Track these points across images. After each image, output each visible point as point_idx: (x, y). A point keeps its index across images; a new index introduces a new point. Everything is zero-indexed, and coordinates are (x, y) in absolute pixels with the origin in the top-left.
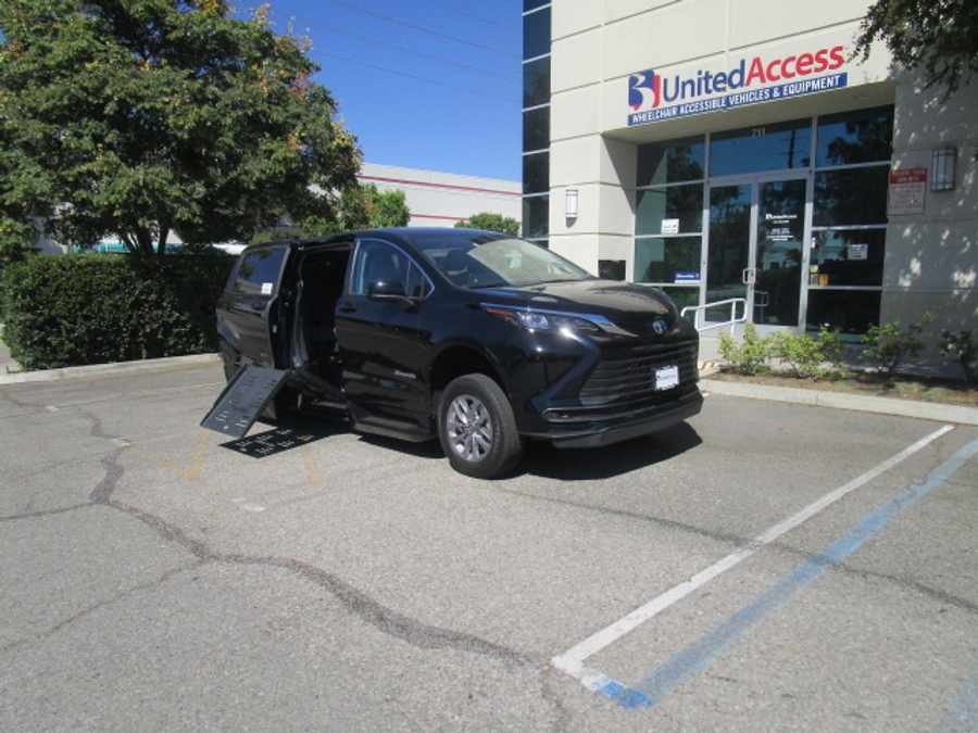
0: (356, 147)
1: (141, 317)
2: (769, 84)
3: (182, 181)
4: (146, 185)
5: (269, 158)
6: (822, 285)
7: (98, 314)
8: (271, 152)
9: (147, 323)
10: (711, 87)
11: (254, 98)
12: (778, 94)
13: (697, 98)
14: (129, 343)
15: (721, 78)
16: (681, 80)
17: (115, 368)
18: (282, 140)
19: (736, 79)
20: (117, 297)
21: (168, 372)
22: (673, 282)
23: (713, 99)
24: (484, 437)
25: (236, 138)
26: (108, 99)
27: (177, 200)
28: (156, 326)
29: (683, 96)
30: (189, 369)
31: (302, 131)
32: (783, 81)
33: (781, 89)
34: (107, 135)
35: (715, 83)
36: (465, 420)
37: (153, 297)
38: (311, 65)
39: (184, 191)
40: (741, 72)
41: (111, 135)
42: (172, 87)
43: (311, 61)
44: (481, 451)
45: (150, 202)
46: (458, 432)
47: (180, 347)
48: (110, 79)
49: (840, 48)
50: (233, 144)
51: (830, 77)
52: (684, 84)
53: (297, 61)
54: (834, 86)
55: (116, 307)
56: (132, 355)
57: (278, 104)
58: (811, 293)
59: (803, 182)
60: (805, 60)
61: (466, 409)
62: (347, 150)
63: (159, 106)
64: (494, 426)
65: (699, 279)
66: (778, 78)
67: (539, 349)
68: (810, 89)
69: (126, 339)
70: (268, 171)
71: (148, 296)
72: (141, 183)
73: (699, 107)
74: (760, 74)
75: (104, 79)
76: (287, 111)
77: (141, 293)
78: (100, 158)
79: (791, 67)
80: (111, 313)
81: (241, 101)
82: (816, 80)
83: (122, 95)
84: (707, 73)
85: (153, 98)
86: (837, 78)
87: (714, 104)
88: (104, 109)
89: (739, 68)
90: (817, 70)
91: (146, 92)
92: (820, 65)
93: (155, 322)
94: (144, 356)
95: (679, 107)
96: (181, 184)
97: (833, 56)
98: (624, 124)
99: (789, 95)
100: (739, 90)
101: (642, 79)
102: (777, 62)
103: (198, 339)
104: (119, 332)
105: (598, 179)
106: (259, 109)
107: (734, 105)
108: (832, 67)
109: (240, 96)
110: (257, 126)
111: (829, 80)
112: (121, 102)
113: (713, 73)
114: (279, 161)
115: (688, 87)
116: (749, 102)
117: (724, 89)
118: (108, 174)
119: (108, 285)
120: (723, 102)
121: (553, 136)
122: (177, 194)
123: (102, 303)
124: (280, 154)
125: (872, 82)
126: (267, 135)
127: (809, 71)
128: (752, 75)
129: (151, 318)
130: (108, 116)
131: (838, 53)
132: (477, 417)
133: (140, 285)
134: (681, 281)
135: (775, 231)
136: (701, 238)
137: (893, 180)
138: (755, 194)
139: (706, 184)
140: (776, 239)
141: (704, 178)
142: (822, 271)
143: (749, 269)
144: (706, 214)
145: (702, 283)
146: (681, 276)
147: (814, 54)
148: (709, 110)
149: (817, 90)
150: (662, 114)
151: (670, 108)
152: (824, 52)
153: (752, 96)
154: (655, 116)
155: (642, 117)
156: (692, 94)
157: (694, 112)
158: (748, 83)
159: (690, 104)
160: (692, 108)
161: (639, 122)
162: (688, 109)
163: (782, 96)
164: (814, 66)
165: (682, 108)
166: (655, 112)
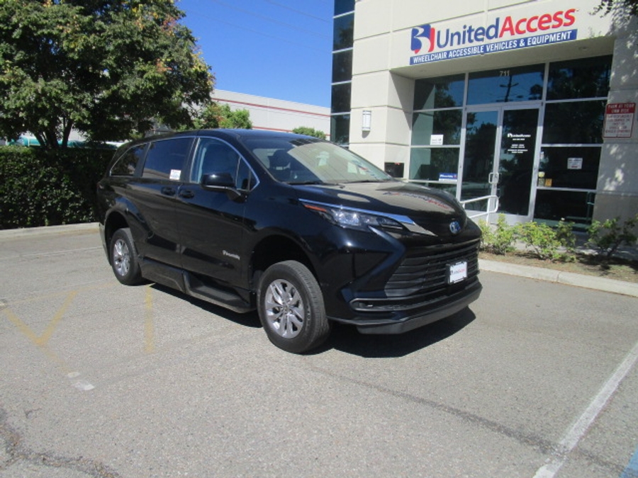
0: (209, 73)
1: (44, 194)
2: (517, 36)
3: (74, 91)
4: (44, 93)
5: (142, 77)
6: (548, 186)
7: (9, 192)
8: (144, 72)
9: (49, 199)
11: (131, 31)
12: (523, 45)
13: (462, 46)
14: (34, 214)
15: (481, 31)
16: (450, 32)
17: (24, 232)
18: (152, 64)
19: (492, 32)
20: (25, 179)
21: (64, 236)
22: (437, 180)
23: (474, 47)
24: (297, 316)
25: (116, 61)
26: (16, 26)
27: (70, 105)
28: (55, 202)
29: (452, 45)
30: (81, 234)
31: (168, 57)
32: (528, 34)
33: (526, 40)
34: (15, 55)
35: (476, 35)
36: (280, 301)
37: (53, 179)
38: (179, 12)
39: (75, 99)
40: (496, 27)
41: (19, 55)
42: (66, 19)
43: (179, 10)
44: (295, 328)
45: (48, 107)
46: (275, 311)
47: (75, 217)
48: (17, 11)
49: (573, 11)
50: (115, 66)
51: (564, 32)
52: (452, 35)
53: (168, 8)
54: (567, 39)
55: (24, 186)
56: (37, 223)
57: (151, 37)
58: (539, 192)
59: (536, 111)
60: (546, 19)
61: (281, 292)
62: (202, 75)
63: (55, 32)
64: (305, 307)
65: (456, 178)
66: (524, 32)
67: (349, 244)
68: (548, 41)
69: (32, 211)
70: (141, 87)
71: (49, 179)
72: (40, 91)
73: (463, 52)
74: (511, 29)
75: (12, 10)
76: (156, 43)
77: (44, 177)
78: (8, 72)
79: (534, 24)
80: (20, 191)
81: (121, 33)
82: (553, 34)
83: (26, 23)
84: (470, 27)
85: (51, 27)
86: (569, 33)
88: (12, 34)
89: (494, 23)
90: (554, 27)
91: (45, 22)
92: (557, 23)
93: (56, 198)
94: (47, 223)
95: (448, 52)
96: (74, 94)
97: (567, 16)
98: (407, 64)
99: (532, 45)
100: (494, 40)
101: (421, 31)
102: (524, 20)
103: (89, 212)
104: (26, 206)
105: (387, 104)
106: (135, 39)
107: (490, 51)
108: (566, 25)
109: (120, 28)
110: (133, 52)
111: (563, 34)
112: (25, 28)
113: (475, 27)
114: (149, 80)
115: (456, 38)
116: (501, 50)
117: (482, 40)
118: (14, 84)
119: (17, 170)
120: (482, 49)
121: (354, 71)
122: (70, 101)
123: (13, 183)
124: (150, 74)
125: (597, 36)
126: (141, 60)
127: (548, 28)
128: (504, 29)
129: (51, 195)
130: (15, 39)
131: (571, 14)
132: (291, 299)
133: (43, 171)
134: (443, 180)
135: (514, 146)
136: (459, 149)
137: (609, 111)
138: (500, 118)
139: (464, 110)
140: (514, 152)
141: (462, 105)
142: (547, 177)
143: (494, 173)
144: (464, 132)
145: (459, 182)
146: (443, 176)
147: (552, 15)
148: (471, 55)
149: (553, 42)
150: (435, 57)
151: (442, 53)
152: (560, 13)
153: (504, 46)
154: (430, 58)
155: (421, 59)
156: (459, 43)
157: (460, 56)
158: (501, 36)
159: (457, 50)
160: (459, 53)
161: (418, 63)
162: (455, 54)
163: (526, 45)
164: (552, 23)
165: (450, 53)
166: (430, 55)
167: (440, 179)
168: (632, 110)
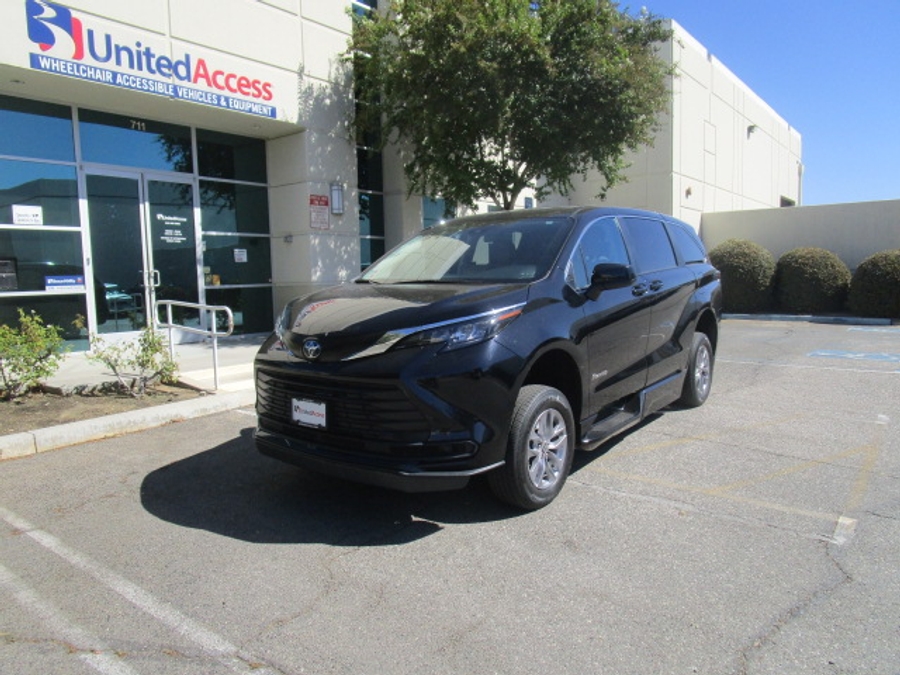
2: (214, 90)
6: (217, 285)
10: (154, 67)
12: (225, 104)
13: (137, 72)
15: (165, 62)
16: (113, 43)
22: (43, 289)
23: (160, 84)
29: (119, 63)
32: (226, 93)
33: (227, 99)
35: (159, 65)
40: (187, 66)
51: (265, 106)
52: (118, 49)
54: (268, 115)
58: (207, 292)
59: (189, 187)
65: (83, 283)
66: (223, 88)
68: (250, 111)
73: (142, 84)
74: (206, 76)
79: (233, 83)
82: (254, 104)
84: (148, 49)
86: (269, 109)
87: (160, 88)
89: (183, 59)
90: (254, 96)
92: (256, 93)
97: (264, 89)
98: (26, 64)
99: (235, 109)
100: (187, 84)
101: (50, 12)
107: (182, 97)
111: (264, 108)
113: (156, 53)
116: (198, 101)
120: (171, 90)
125: (290, 121)
127: (247, 94)
128: (198, 75)
131: (268, 88)
134: (55, 288)
135: (168, 232)
136: (79, 234)
137: (312, 202)
138: (143, 190)
139: (78, 169)
140: (169, 240)
141: (75, 161)
142: (213, 272)
143: (146, 271)
144: (84, 205)
145: (88, 289)
146: (55, 281)
148: (154, 92)
149: (255, 113)
150: (89, 72)
151: (101, 70)
152: (258, 82)
153: (201, 96)
154: (78, 71)
155: (57, 65)
156: (131, 66)
157: (136, 88)
158: (195, 81)
159: (130, 76)
160: (134, 82)
161: (51, 70)
162: (127, 81)
163: (228, 107)
164: (252, 90)
165: (119, 76)
166: (78, 66)
167: (47, 288)
168: (326, 204)
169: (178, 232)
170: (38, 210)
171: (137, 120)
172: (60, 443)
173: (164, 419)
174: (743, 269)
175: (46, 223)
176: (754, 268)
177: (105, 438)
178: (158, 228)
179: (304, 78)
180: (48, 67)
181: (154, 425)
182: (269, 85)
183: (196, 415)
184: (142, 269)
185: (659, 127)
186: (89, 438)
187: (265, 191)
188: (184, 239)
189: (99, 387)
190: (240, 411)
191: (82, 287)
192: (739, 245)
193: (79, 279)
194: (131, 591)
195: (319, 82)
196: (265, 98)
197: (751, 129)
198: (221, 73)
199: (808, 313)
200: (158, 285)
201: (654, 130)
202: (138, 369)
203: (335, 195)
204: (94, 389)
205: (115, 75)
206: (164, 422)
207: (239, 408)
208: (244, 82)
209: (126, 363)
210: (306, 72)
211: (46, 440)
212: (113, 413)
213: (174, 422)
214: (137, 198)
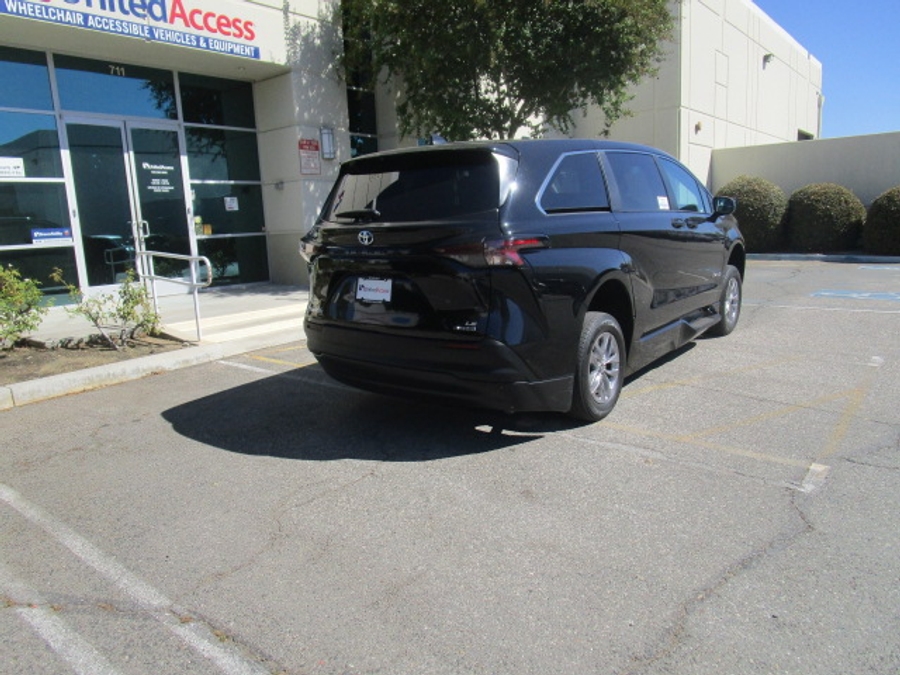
2: (193, 30)
6: (207, 234)
10: (127, 6)
12: (205, 45)
13: (109, 14)
19: (157, 10)
22: (31, 242)
33: (206, 40)
35: (133, 5)
40: (164, 5)
51: (247, 46)
54: (251, 56)
58: (200, 242)
59: (174, 134)
65: (71, 235)
66: (202, 28)
68: (232, 51)
73: (115, 26)
74: (183, 15)
79: (212, 22)
82: (235, 44)
86: (252, 49)
87: (135, 30)
90: (235, 35)
92: (237, 32)
97: (246, 28)
99: (215, 50)
100: (163, 24)
107: (159, 39)
111: (246, 49)
117: (144, 16)
120: (146, 31)
125: (276, 62)
127: (228, 34)
128: (174, 15)
131: (249, 27)
134: (42, 241)
135: (155, 181)
136: (62, 186)
137: (301, 146)
138: (127, 139)
139: (58, 117)
140: (157, 190)
141: (53, 108)
142: (205, 222)
143: (134, 222)
144: (66, 155)
145: (76, 242)
146: (41, 234)
147: (231, 19)
148: (129, 34)
149: (237, 54)
150: (59, 15)
151: (71, 12)
152: (239, 21)
153: (179, 38)
154: (47, 14)
155: (24, 8)
156: (103, 7)
157: (109, 30)
158: (172, 21)
159: (102, 18)
160: (106, 24)
161: (18, 13)
162: (100, 23)
163: (208, 48)
164: (232, 30)
165: (90, 18)
166: (47, 8)
167: (34, 241)
168: (317, 148)
169: (165, 181)
170: (19, 162)
171: (116, 65)
172: (38, 397)
173: (144, 370)
174: (753, 207)
175: (28, 174)
176: (764, 206)
177: (84, 391)
178: (144, 178)
179: (290, 15)
180: (15, 10)
181: (134, 377)
182: (251, 24)
183: (177, 367)
184: (130, 219)
185: (664, 57)
186: (67, 392)
187: (254, 136)
188: (172, 188)
189: (86, 340)
190: (223, 362)
191: (70, 239)
192: (749, 183)
193: (67, 232)
194: (79, 544)
195: (306, 19)
196: (246, 38)
197: (766, 58)
198: (199, 12)
199: (819, 252)
200: (147, 236)
201: (658, 60)
202: (120, 322)
203: (325, 138)
204: (80, 341)
205: (86, 17)
206: (144, 374)
207: (222, 359)
208: (223, 21)
209: (107, 315)
210: (291, 9)
211: (24, 394)
212: (94, 366)
213: (156, 373)
214: (121, 147)
